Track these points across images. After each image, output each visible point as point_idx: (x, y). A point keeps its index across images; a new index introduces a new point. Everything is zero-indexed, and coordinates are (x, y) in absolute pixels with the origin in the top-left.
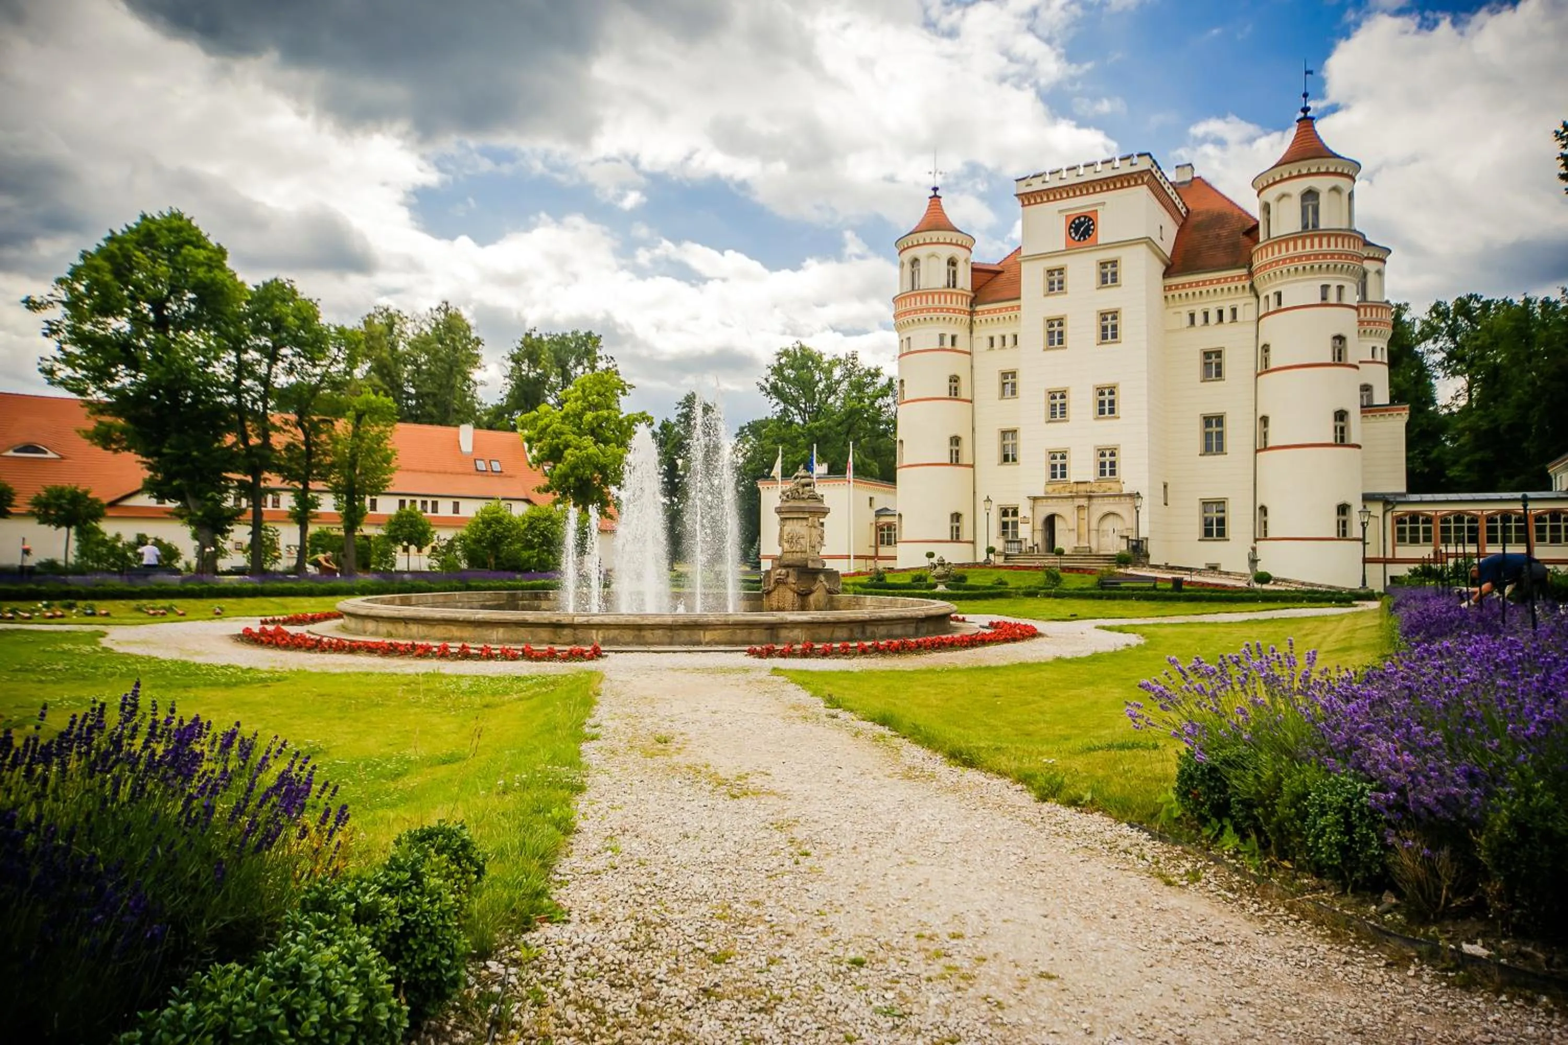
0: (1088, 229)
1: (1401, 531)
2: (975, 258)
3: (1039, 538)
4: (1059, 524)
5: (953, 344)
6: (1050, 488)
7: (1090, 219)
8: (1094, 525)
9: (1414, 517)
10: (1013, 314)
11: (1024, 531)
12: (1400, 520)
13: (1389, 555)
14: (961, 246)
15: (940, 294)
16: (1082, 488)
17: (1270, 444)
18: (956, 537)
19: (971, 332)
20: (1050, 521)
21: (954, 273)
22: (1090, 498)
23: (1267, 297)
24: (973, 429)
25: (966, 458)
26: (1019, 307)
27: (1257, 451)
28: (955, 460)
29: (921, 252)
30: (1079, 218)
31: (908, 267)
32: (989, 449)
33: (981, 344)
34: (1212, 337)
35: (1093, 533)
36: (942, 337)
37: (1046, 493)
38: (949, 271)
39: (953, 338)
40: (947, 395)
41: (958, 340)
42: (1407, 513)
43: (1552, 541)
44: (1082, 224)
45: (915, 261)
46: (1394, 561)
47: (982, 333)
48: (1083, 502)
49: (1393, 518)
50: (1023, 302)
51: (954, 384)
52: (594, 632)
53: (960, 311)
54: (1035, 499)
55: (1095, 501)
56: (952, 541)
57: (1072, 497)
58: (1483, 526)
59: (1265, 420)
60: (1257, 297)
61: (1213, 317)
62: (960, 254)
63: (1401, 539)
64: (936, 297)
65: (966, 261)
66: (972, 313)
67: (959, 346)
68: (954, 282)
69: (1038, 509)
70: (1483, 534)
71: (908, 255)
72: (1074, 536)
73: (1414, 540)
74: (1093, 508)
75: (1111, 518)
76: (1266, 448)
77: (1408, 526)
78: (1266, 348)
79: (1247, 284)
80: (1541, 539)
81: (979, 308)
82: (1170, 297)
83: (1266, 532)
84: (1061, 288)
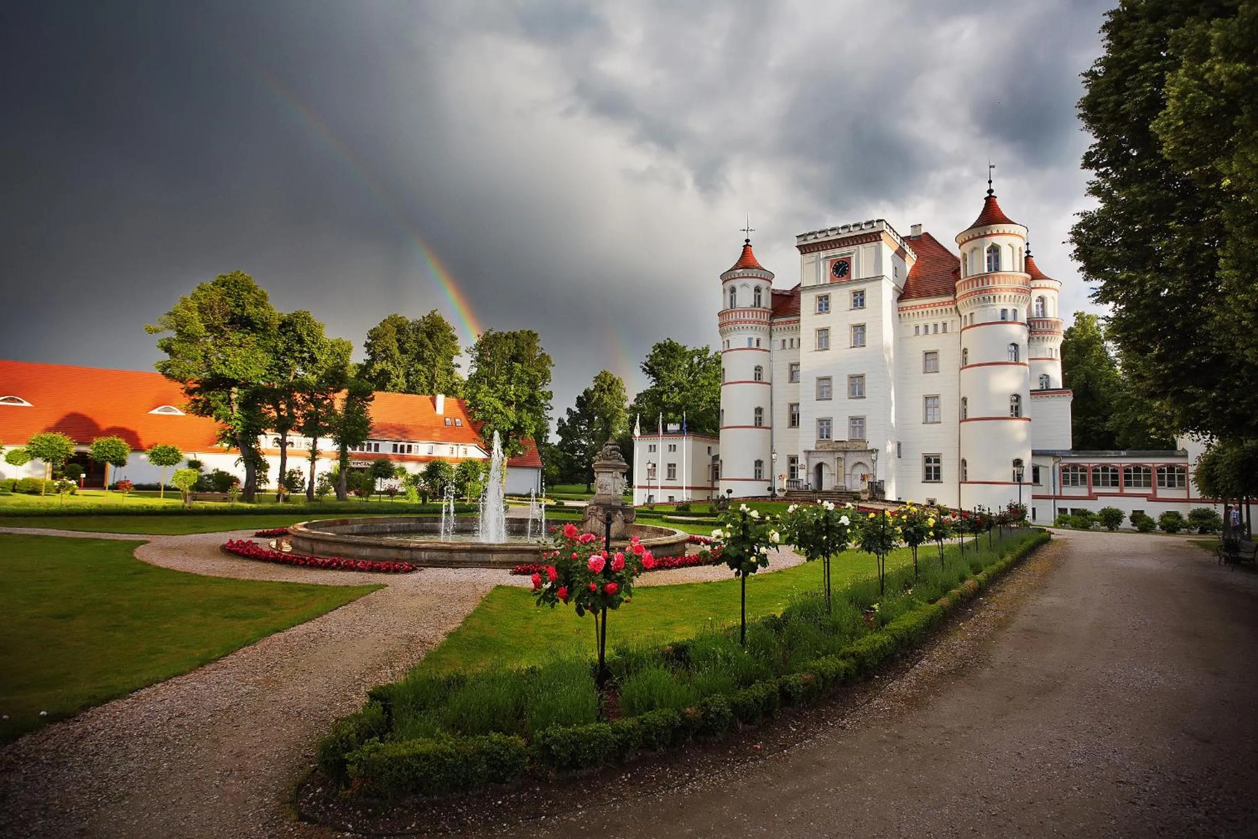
0: (844, 270)
1: (1065, 476)
2: (774, 286)
3: (812, 480)
4: (825, 471)
5: (758, 345)
6: (819, 445)
7: (846, 263)
8: (848, 471)
9: (1075, 467)
10: (794, 325)
11: (802, 474)
12: (1065, 469)
13: (1057, 494)
14: (764, 279)
15: (748, 311)
16: (840, 445)
17: (969, 417)
18: (758, 477)
19: (771, 337)
20: (819, 467)
21: (759, 297)
22: (846, 452)
23: (965, 316)
24: (772, 403)
25: (766, 422)
26: (799, 321)
27: (960, 422)
28: (758, 424)
29: (737, 283)
30: (838, 262)
31: (728, 293)
32: (781, 418)
33: (777, 345)
34: (930, 343)
35: (847, 477)
36: (750, 339)
37: (816, 448)
38: (755, 296)
39: (758, 341)
40: (753, 380)
41: (761, 342)
42: (1070, 464)
43: (1169, 486)
44: (840, 266)
45: (733, 290)
46: (1061, 498)
47: (778, 338)
48: (841, 455)
49: (1060, 467)
50: (802, 318)
51: (758, 372)
52: (423, 553)
53: (762, 323)
54: (809, 452)
55: (848, 454)
56: (756, 480)
57: (834, 452)
58: (1121, 475)
59: (965, 400)
60: (960, 316)
61: (931, 329)
62: (763, 284)
63: (1066, 482)
64: (746, 313)
65: (768, 288)
66: (771, 324)
67: (761, 347)
68: (759, 303)
69: (811, 459)
70: (1122, 480)
71: (729, 284)
72: (834, 478)
73: (1075, 483)
74: (847, 459)
75: (859, 466)
76: (966, 420)
77: (1070, 473)
78: (965, 351)
79: (953, 307)
80: (1162, 484)
81: (775, 321)
82: (902, 315)
83: (966, 477)
84: (827, 309)
